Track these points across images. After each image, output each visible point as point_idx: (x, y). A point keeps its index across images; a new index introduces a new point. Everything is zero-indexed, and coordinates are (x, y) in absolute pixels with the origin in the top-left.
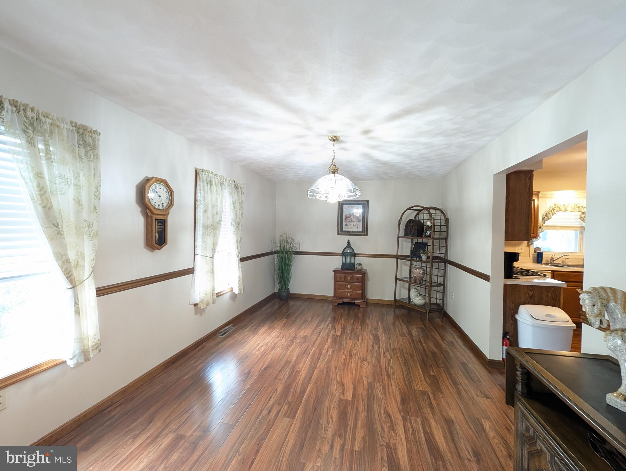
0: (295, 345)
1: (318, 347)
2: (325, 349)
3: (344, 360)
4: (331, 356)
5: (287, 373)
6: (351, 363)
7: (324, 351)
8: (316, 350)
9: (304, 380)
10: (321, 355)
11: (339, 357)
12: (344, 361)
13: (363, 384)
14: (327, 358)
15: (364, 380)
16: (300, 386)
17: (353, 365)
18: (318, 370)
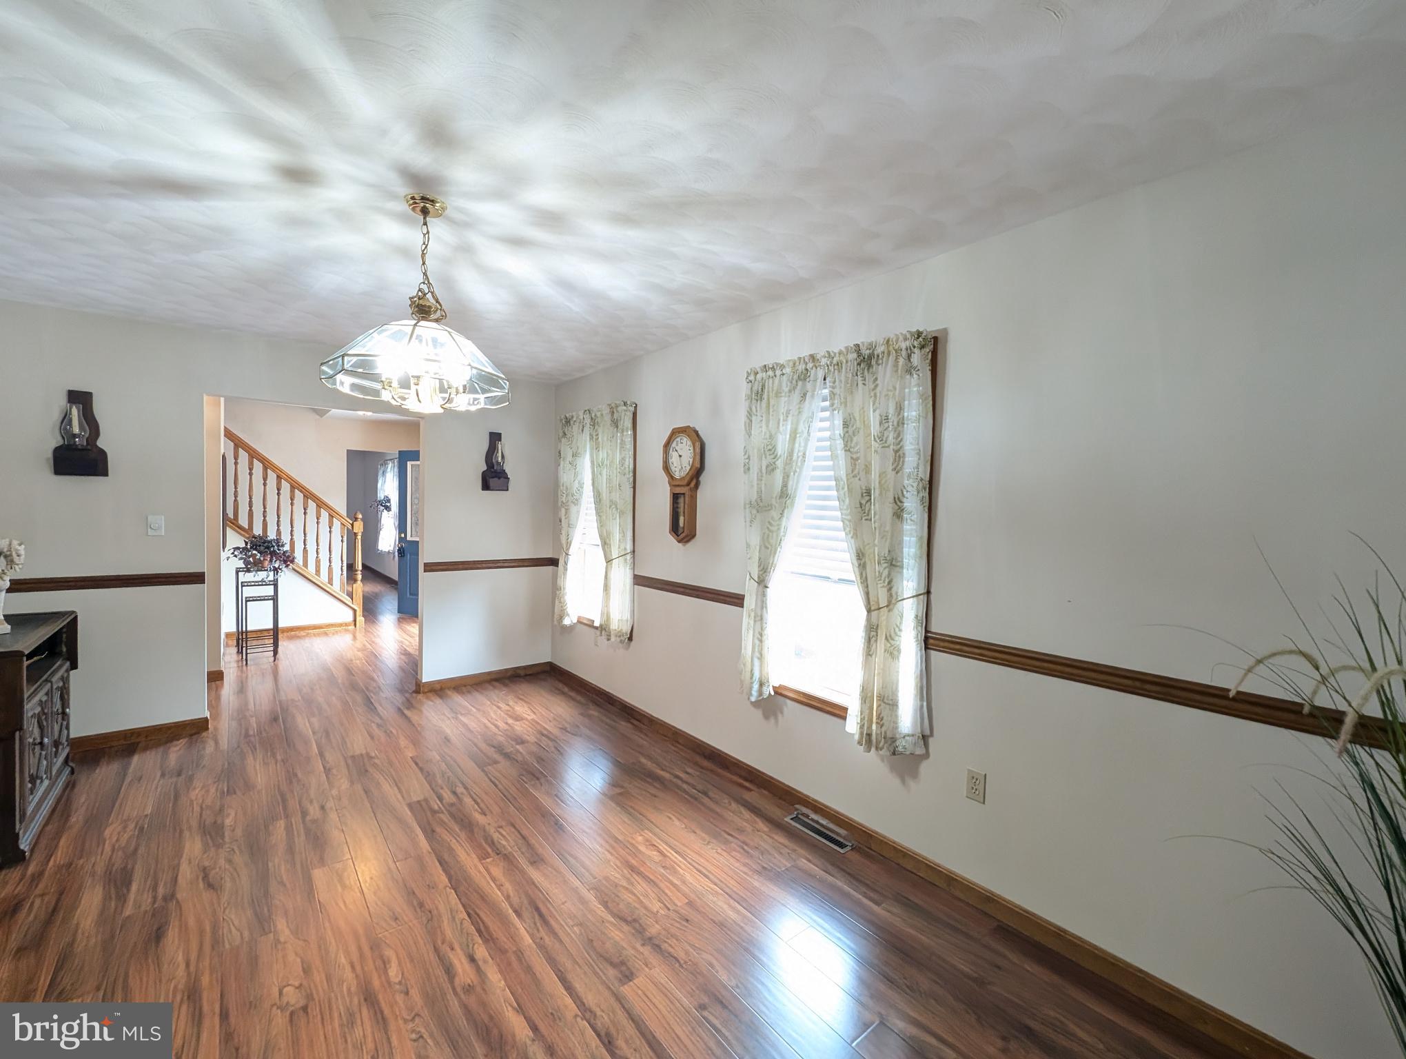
0: (599, 913)
1: (519, 954)
2: (485, 962)
3: (385, 963)
4: (445, 949)
5: (504, 842)
6: (353, 967)
7: (481, 952)
8: (513, 938)
9: (451, 850)
10: (479, 931)
11: (412, 961)
12: (382, 957)
13: (287, 918)
14: (449, 933)
15: (287, 932)
16: (446, 836)
17: (343, 960)
18: (441, 886)
